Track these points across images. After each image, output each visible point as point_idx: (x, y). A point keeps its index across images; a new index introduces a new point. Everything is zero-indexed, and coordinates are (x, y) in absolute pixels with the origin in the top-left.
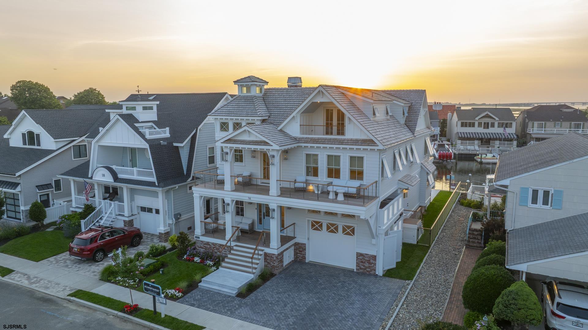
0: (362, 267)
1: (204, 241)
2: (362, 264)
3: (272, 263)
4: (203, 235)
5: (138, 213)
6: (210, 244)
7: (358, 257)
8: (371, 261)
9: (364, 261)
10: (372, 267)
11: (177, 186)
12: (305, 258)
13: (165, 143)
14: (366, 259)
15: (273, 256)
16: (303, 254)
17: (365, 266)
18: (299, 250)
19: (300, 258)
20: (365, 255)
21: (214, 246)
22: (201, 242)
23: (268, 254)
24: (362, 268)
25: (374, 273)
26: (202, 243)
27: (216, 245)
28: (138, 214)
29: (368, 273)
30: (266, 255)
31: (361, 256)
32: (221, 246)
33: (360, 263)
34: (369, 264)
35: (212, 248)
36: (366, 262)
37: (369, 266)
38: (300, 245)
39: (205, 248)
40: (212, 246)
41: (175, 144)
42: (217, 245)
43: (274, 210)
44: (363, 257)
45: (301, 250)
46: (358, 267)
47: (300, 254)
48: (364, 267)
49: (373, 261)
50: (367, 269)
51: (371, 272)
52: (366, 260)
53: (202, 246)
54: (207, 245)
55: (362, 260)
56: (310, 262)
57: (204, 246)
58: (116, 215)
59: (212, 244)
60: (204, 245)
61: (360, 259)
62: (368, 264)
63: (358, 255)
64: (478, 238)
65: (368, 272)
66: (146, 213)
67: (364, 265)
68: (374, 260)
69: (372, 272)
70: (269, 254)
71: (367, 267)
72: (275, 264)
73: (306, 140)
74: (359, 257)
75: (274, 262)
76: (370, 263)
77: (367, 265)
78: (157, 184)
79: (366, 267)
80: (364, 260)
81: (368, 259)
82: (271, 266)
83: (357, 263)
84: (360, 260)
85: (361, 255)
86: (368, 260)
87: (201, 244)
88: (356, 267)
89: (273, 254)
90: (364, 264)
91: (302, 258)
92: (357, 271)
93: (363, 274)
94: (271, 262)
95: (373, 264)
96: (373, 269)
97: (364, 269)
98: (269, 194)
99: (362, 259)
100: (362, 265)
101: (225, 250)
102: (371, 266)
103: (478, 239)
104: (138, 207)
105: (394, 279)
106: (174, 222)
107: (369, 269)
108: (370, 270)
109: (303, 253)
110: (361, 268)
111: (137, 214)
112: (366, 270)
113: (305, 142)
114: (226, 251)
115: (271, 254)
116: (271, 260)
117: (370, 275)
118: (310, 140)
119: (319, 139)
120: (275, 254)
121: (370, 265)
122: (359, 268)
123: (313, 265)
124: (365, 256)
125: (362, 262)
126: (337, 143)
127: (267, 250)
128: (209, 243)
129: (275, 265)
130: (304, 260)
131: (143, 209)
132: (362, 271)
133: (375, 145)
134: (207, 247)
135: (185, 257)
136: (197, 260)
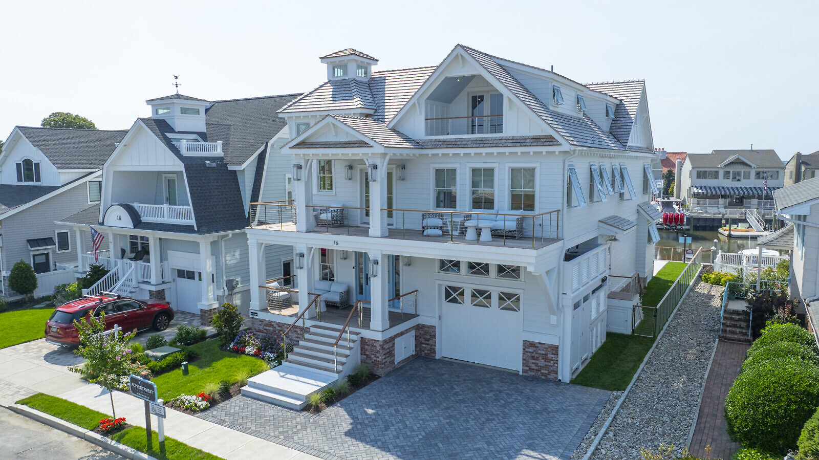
0: (533, 366)
1: (265, 320)
2: (534, 361)
3: (373, 356)
4: (265, 310)
5: (174, 279)
6: (273, 325)
7: (527, 350)
8: (550, 356)
9: (537, 355)
10: (550, 366)
11: (230, 233)
12: (435, 352)
13: (214, 165)
14: (539, 351)
15: (375, 344)
16: (432, 345)
17: (539, 364)
18: (424, 338)
19: (426, 352)
20: (539, 345)
21: (280, 328)
22: (260, 321)
23: (367, 341)
24: (534, 369)
25: (555, 377)
26: (261, 323)
28: (174, 281)
29: (543, 377)
30: (363, 341)
31: (530, 348)
33: (530, 360)
34: (545, 361)
35: (277, 332)
36: (541, 358)
37: (545, 365)
38: (426, 329)
39: (265, 331)
40: (278, 328)
41: (230, 168)
42: (285, 325)
43: (376, 262)
44: (534, 348)
45: (428, 337)
46: (527, 366)
47: (426, 344)
48: (536, 366)
49: (553, 356)
50: (542, 371)
51: (549, 376)
52: (540, 354)
53: (261, 328)
54: (269, 327)
55: (533, 355)
56: (444, 359)
57: (265, 329)
58: (139, 283)
59: (277, 324)
60: (265, 327)
61: (530, 352)
62: (543, 361)
63: (527, 346)
64: (740, 325)
65: (543, 374)
66: (186, 279)
67: (537, 364)
68: (555, 354)
69: (552, 376)
70: (369, 340)
71: (543, 367)
72: (378, 357)
73: (434, 144)
74: (528, 348)
75: (378, 355)
76: (546, 359)
77: (542, 363)
78: (196, 229)
79: (540, 366)
80: (536, 353)
81: (544, 352)
82: (372, 362)
83: (523, 359)
84: (529, 354)
85: (532, 344)
86: (543, 354)
87: (260, 325)
88: (523, 366)
89: (375, 340)
90: (537, 362)
91: (429, 352)
92: (524, 374)
93: (534, 379)
94: (372, 354)
95: (552, 362)
96: (552, 371)
97: (536, 370)
98: (368, 235)
99: (533, 353)
100: (533, 363)
101: (297, 335)
102: (550, 364)
103: (740, 327)
104: (173, 269)
105: (590, 388)
106: (226, 294)
107: (545, 370)
108: (547, 372)
109: (431, 342)
110: (531, 369)
111: (172, 281)
112: (541, 373)
113: (433, 147)
114: (299, 336)
115: (372, 340)
116: (372, 350)
117: (547, 381)
118: (441, 143)
119: (456, 141)
120: (378, 341)
121: (547, 363)
122: (528, 369)
123: (448, 363)
124: (537, 347)
125: (533, 358)
126: (489, 145)
127: (366, 334)
128: (273, 323)
129: (378, 359)
130: (433, 355)
131: (181, 274)
132: (533, 373)
133: (555, 143)
134: (269, 330)
135: (231, 346)
136: (249, 351)
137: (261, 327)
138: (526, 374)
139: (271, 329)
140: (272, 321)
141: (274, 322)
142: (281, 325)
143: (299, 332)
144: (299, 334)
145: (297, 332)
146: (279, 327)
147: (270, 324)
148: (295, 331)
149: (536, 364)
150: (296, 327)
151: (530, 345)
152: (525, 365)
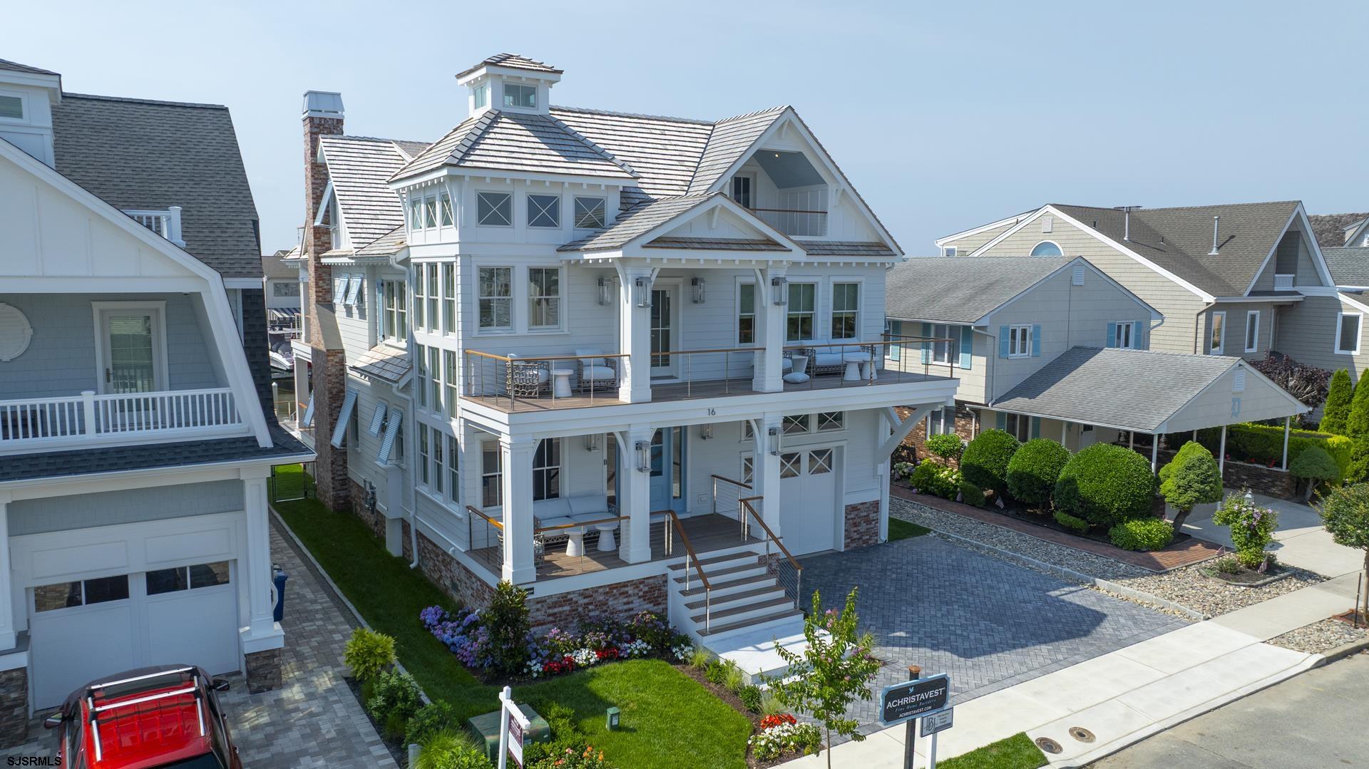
0: (855, 536)
1: (551, 597)
2: (855, 529)
4: (539, 579)
6: (571, 599)
7: (849, 517)
8: (872, 516)
9: (859, 520)
10: (871, 528)
14: (861, 514)
20: (861, 506)
21: (586, 601)
22: (538, 603)
24: (856, 539)
25: (875, 541)
26: (539, 606)
27: (596, 592)
29: (864, 546)
31: (853, 513)
32: (615, 591)
33: (852, 529)
34: (867, 524)
35: (580, 609)
36: (862, 522)
37: (867, 529)
39: (551, 618)
40: (582, 601)
42: (601, 590)
44: (856, 512)
46: (849, 538)
48: (857, 534)
49: (874, 515)
50: (863, 538)
51: (870, 542)
52: (862, 517)
54: (560, 606)
55: (855, 521)
57: (549, 615)
59: (580, 595)
60: (551, 611)
61: (852, 519)
62: (865, 524)
63: (849, 512)
65: (865, 542)
67: (859, 530)
68: (876, 512)
69: (873, 541)
71: (864, 532)
74: (851, 514)
76: (868, 522)
77: (863, 527)
79: (862, 533)
80: (858, 518)
81: (865, 514)
83: (846, 531)
84: (851, 521)
85: (854, 508)
86: (865, 516)
87: (538, 610)
88: (845, 539)
90: (859, 528)
92: (846, 549)
93: (856, 551)
95: (873, 523)
96: (873, 534)
97: (858, 539)
99: (855, 519)
100: (855, 531)
102: (871, 526)
105: (910, 539)
107: (867, 535)
108: (868, 537)
110: (853, 540)
112: (863, 541)
114: (631, 599)
117: (868, 549)
121: (869, 526)
124: (860, 509)
125: (855, 525)
128: (569, 597)
132: (854, 545)
133: (891, 253)
134: (560, 613)
135: (537, 667)
136: (587, 660)
137: (539, 613)
138: (848, 549)
139: (567, 608)
140: (568, 593)
141: (574, 592)
142: (590, 592)
143: (630, 592)
144: (630, 596)
145: (627, 592)
146: (585, 598)
147: (565, 599)
148: (623, 593)
149: (857, 532)
150: (625, 585)
151: (852, 509)
152: (847, 537)
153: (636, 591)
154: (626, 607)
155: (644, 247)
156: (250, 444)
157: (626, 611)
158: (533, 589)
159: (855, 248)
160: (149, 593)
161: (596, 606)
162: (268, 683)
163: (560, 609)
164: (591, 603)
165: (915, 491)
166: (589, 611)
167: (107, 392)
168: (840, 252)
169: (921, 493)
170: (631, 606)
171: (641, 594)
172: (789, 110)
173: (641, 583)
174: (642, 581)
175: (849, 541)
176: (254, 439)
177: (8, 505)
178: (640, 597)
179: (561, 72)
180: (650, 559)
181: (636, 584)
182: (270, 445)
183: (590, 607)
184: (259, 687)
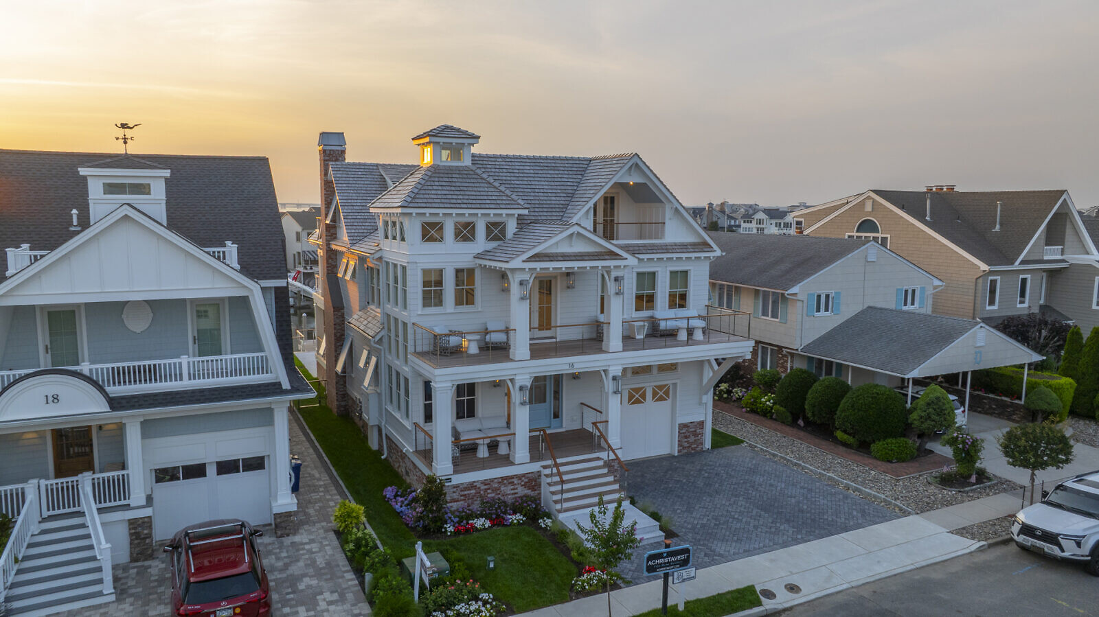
0: (686, 445)
1: (462, 484)
2: (686, 440)
4: (455, 472)
6: (476, 486)
7: (681, 432)
8: (698, 431)
9: (688, 434)
10: (698, 440)
14: (691, 430)
20: (691, 424)
21: (486, 487)
22: (454, 487)
24: (686, 447)
25: (701, 448)
26: (455, 490)
27: (493, 481)
29: (693, 452)
31: (684, 429)
32: (505, 481)
33: (683, 440)
34: (695, 437)
35: (482, 492)
36: (691, 435)
37: (695, 440)
39: (464, 497)
40: (483, 487)
42: (496, 480)
44: (687, 428)
46: (681, 446)
50: (692, 446)
51: (697, 449)
52: (691, 432)
53: (458, 495)
54: (468, 490)
55: (686, 435)
59: (482, 483)
60: (463, 493)
61: (684, 433)
62: (693, 437)
63: (681, 428)
65: (693, 449)
66: (180, 482)
68: (701, 429)
69: (699, 448)
71: (693, 442)
74: (682, 430)
76: (696, 435)
77: (692, 439)
79: (691, 443)
80: (688, 432)
81: (693, 430)
83: (678, 441)
84: (683, 435)
85: (685, 426)
86: (693, 432)
87: (454, 492)
90: (689, 440)
92: (679, 454)
93: (686, 455)
95: (699, 436)
96: (699, 443)
97: (688, 447)
99: (686, 433)
100: (686, 442)
101: (512, 487)
105: (720, 449)
107: (694, 444)
108: (695, 446)
110: (684, 448)
112: (691, 448)
114: (516, 486)
117: (696, 454)
121: (697, 438)
124: (689, 426)
125: (686, 437)
128: (475, 484)
132: (685, 451)
133: (711, 249)
134: (468, 494)
135: (450, 528)
136: (483, 525)
137: (454, 494)
138: (681, 454)
139: (473, 491)
140: (474, 482)
141: (478, 482)
142: (488, 482)
143: (515, 482)
144: (515, 484)
145: (513, 482)
146: (485, 485)
147: (472, 485)
148: (511, 483)
149: (688, 442)
150: (512, 477)
151: (683, 426)
152: (679, 445)
153: (520, 481)
154: (513, 492)
155: (524, 261)
156: (277, 386)
157: (513, 494)
158: (450, 479)
159: (685, 247)
160: (218, 475)
161: (492, 490)
162: (287, 531)
163: (469, 492)
164: (489, 489)
165: (744, 410)
166: (488, 494)
167: (194, 356)
168: (674, 251)
169: (747, 412)
170: (516, 491)
171: (523, 483)
172: (636, 157)
173: (523, 476)
174: (524, 475)
175: (681, 448)
176: (279, 384)
177: (141, 422)
178: (522, 486)
179: (479, 137)
180: (529, 461)
181: (519, 477)
182: (289, 387)
183: (489, 491)
184: (282, 534)
